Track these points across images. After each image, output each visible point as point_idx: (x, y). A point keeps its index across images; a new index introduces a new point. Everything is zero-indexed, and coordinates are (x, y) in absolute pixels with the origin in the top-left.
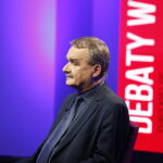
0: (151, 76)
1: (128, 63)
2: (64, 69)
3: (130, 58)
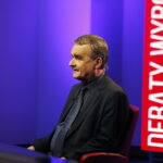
1: (151, 88)
3: (152, 83)
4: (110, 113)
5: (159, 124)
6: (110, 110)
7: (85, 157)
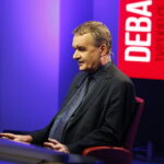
0: (149, 8)
2: (74, 57)
4: (118, 103)
5: (138, 37)
6: (117, 99)
7: (87, 151)
